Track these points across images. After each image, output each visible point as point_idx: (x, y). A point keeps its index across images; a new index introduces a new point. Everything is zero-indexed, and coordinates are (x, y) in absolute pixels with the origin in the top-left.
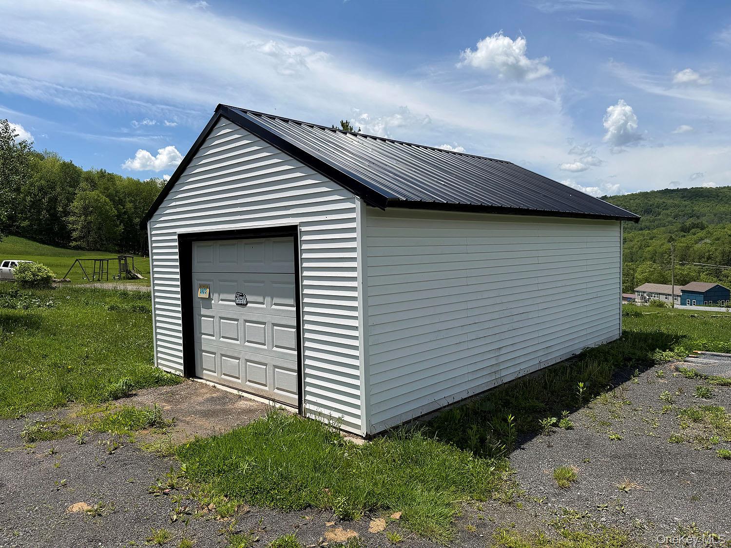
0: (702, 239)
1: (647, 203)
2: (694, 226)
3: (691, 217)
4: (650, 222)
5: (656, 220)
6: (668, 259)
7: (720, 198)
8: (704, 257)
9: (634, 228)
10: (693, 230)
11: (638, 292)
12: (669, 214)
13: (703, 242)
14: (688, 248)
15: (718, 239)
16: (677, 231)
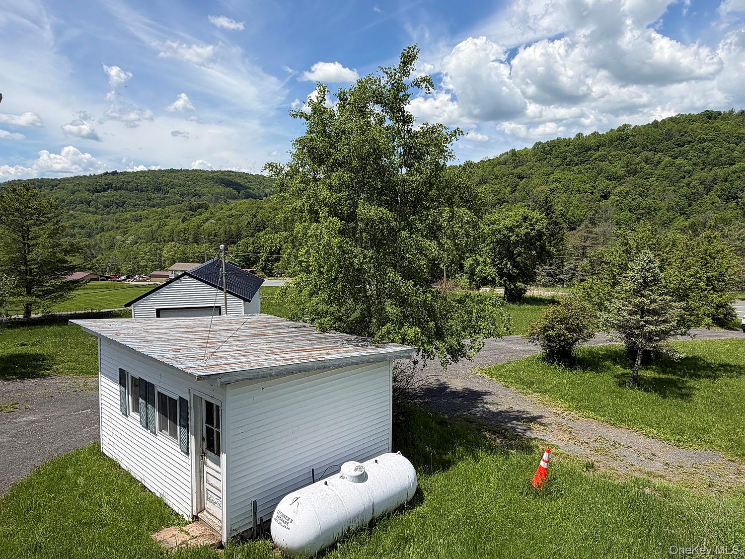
0: (208, 219)
1: (156, 182)
2: (200, 206)
3: (194, 196)
4: (161, 199)
5: (166, 197)
6: (184, 237)
7: (215, 180)
8: (211, 235)
9: (146, 205)
10: (199, 210)
11: (171, 270)
12: (176, 192)
13: (209, 221)
14: (199, 227)
15: (220, 219)
16: (186, 210)
